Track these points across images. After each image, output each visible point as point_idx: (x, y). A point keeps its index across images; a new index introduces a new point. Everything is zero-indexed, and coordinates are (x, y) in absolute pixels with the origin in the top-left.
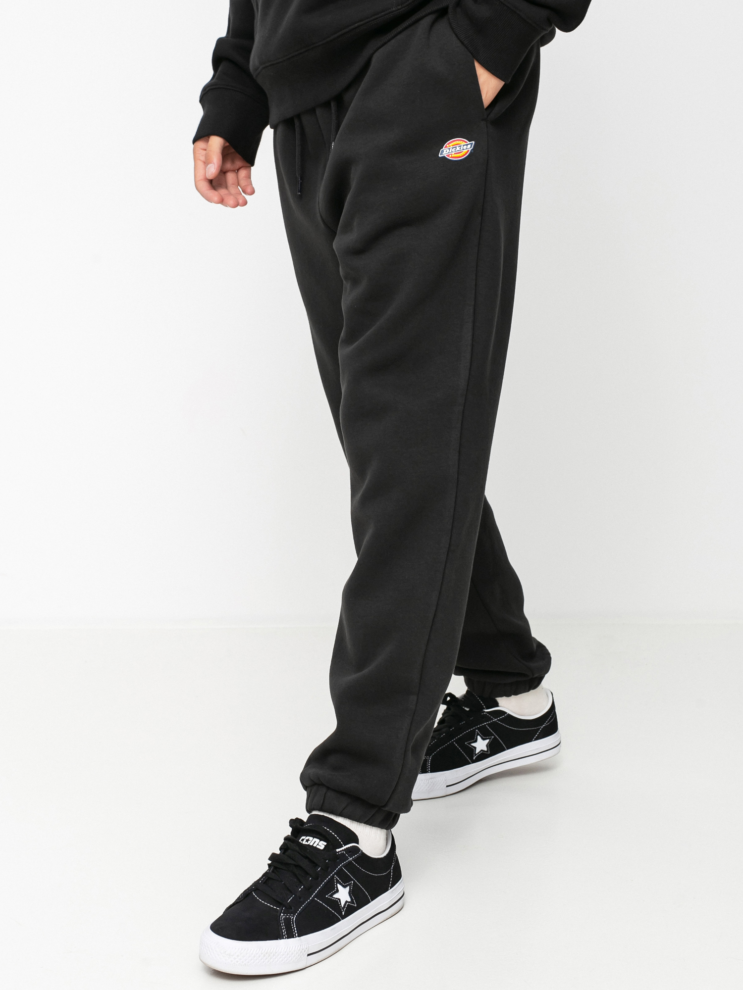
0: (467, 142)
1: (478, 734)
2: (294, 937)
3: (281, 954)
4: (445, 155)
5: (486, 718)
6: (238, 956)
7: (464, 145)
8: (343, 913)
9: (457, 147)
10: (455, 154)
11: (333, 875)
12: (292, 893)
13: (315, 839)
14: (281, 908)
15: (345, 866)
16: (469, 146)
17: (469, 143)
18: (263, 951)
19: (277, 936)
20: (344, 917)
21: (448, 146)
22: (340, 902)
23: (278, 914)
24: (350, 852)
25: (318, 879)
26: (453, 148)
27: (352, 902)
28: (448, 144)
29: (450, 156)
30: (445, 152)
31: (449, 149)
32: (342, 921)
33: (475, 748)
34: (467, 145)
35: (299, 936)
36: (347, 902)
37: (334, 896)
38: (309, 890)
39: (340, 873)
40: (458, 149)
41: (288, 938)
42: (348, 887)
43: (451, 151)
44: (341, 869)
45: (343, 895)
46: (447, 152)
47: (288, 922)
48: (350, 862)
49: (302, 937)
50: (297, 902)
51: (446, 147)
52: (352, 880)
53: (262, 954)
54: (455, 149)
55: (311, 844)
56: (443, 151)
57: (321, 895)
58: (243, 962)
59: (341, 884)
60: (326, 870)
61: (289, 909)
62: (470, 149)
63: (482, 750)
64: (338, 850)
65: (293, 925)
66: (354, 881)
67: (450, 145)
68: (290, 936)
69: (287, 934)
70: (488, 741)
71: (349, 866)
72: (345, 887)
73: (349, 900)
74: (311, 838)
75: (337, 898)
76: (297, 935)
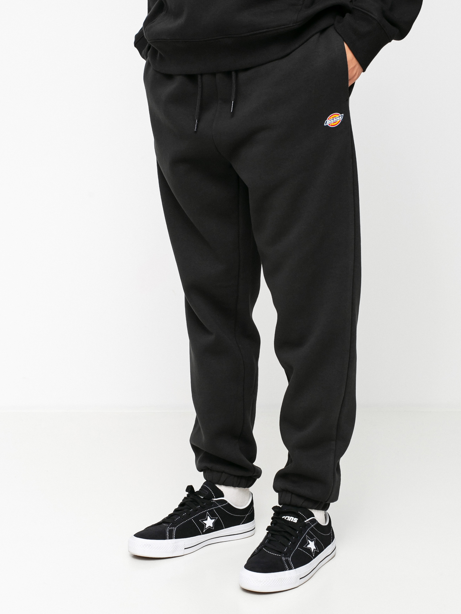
0: (339, 115)
1: (208, 515)
2: (292, 569)
3: (287, 579)
4: (328, 124)
5: (214, 504)
6: (265, 581)
7: (338, 117)
8: (314, 555)
9: (335, 119)
10: (333, 123)
11: (305, 535)
12: (285, 546)
13: (291, 517)
14: (282, 555)
15: (310, 530)
16: (341, 117)
17: (341, 115)
18: (278, 578)
19: (283, 569)
20: (314, 558)
21: (329, 118)
22: (311, 549)
23: (281, 558)
24: (312, 522)
25: (298, 538)
26: (332, 120)
27: (316, 549)
28: (330, 117)
29: (331, 125)
30: (328, 123)
31: (330, 120)
32: (314, 560)
33: (206, 524)
34: (339, 117)
35: (295, 568)
36: (314, 549)
37: (308, 546)
38: (294, 544)
39: (308, 534)
40: (335, 120)
41: (289, 570)
42: (313, 541)
43: (331, 122)
44: (308, 532)
45: (312, 545)
46: (329, 122)
47: (287, 561)
48: (312, 527)
49: (296, 569)
50: (289, 551)
51: (329, 119)
52: (315, 537)
53: (277, 579)
54: (333, 120)
55: (290, 520)
56: (327, 122)
57: (301, 546)
58: (268, 585)
59: (310, 540)
60: (301, 533)
61: (287, 555)
62: (341, 119)
63: (209, 526)
64: (305, 521)
65: (291, 563)
66: (316, 538)
67: (331, 118)
68: (290, 569)
69: (288, 568)
70: (214, 520)
71: (312, 529)
72: (312, 541)
73: (315, 548)
74: (289, 517)
75: (309, 548)
76: (293, 568)
